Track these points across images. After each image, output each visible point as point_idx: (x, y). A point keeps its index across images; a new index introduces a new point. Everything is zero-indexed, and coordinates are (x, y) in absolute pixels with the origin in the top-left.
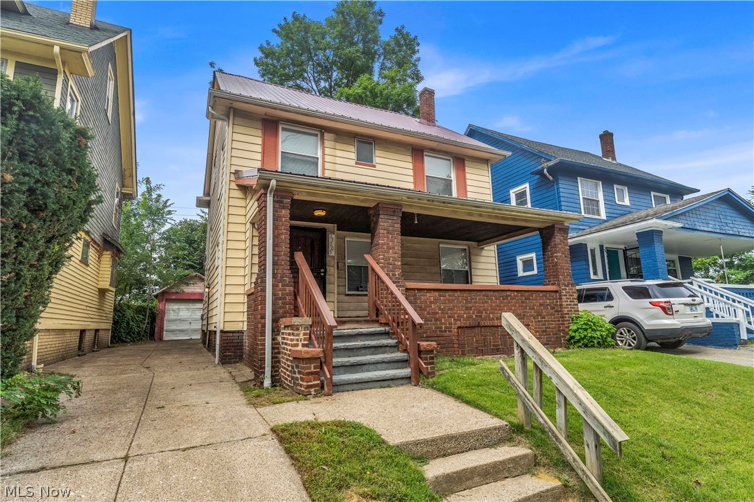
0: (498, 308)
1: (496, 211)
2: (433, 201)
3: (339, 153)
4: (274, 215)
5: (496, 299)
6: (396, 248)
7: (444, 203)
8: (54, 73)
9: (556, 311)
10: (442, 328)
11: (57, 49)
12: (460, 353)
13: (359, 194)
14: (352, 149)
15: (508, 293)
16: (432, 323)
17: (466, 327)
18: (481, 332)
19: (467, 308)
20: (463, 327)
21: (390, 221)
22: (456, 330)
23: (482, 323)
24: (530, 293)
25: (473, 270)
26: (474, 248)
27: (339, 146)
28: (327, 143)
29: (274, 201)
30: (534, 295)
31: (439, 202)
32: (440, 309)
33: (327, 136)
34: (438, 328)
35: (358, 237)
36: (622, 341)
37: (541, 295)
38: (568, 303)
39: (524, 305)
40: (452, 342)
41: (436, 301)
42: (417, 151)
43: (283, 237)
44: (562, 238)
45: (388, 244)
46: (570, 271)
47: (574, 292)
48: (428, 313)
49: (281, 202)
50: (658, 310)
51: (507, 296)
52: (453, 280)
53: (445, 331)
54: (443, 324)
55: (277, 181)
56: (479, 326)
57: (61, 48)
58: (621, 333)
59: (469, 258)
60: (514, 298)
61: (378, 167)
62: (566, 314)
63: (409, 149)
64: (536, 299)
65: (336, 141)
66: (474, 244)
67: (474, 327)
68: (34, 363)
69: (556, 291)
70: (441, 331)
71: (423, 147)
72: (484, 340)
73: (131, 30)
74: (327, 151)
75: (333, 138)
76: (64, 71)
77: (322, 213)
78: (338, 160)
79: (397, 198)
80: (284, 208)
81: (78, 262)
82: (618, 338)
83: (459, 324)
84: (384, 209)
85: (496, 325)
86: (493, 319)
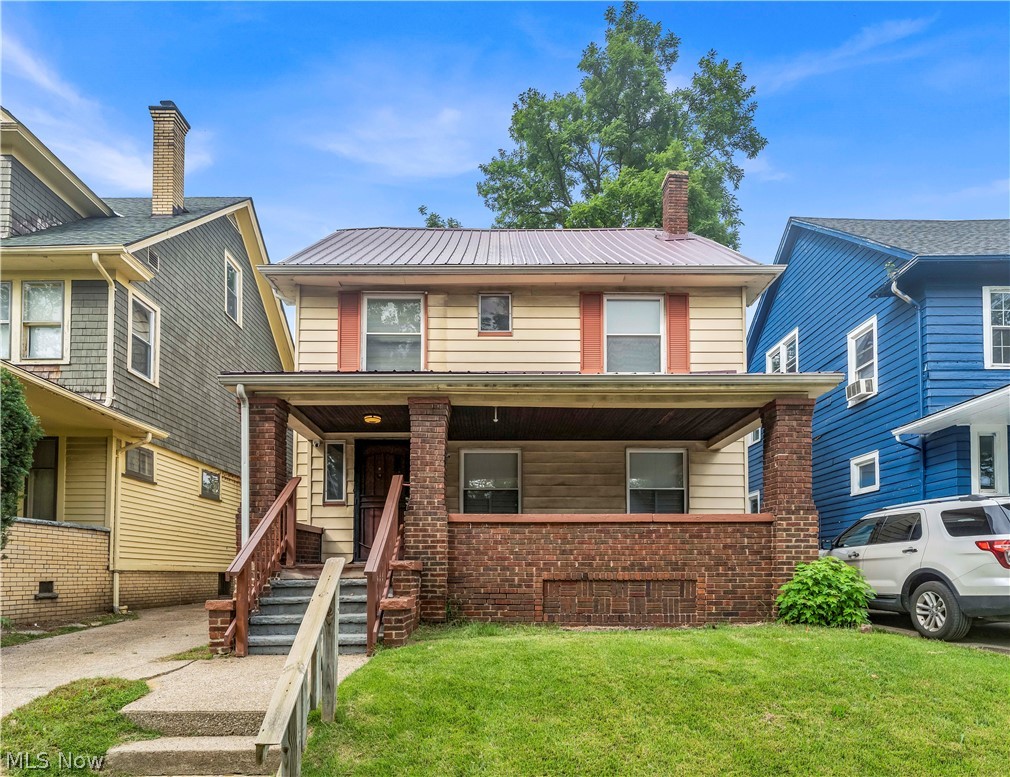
0: (627, 552)
1: (624, 388)
2: (495, 385)
3: (451, 323)
4: (251, 431)
5: (626, 537)
6: (437, 463)
7: (516, 385)
8: (104, 285)
9: (763, 558)
10: (513, 580)
11: (95, 257)
12: (546, 619)
13: (367, 388)
14: (474, 312)
15: (652, 527)
16: (496, 573)
17: (560, 580)
18: (591, 589)
19: (563, 552)
20: (554, 581)
21: (428, 424)
22: (540, 585)
23: (592, 575)
24: (704, 527)
25: (690, 488)
26: (697, 450)
27: (451, 311)
28: (432, 311)
29: (251, 413)
30: (712, 530)
31: (506, 385)
32: (512, 553)
33: (432, 299)
34: (507, 580)
35: (481, 447)
36: (926, 616)
37: (730, 529)
38: (793, 543)
39: (687, 547)
40: (531, 602)
41: (505, 540)
42: (590, 296)
43: (267, 459)
44: (794, 423)
45: (423, 458)
46: (810, 485)
47: (811, 525)
48: (491, 559)
49: (263, 412)
50: (990, 557)
51: (651, 532)
52: (653, 506)
53: (520, 586)
54: (517, 575)
55: (245, 385)
56: (585, 579)
57: (99, 255)
58: (925, 603)
59: (683, 468)
60: (666, 534)
61: (517, 335)
62: (784, 563)
63: (574, 296)
64: (717, 537)
65: (446, 305)
66: (699, 444)
67: (577, 581)
68: (116, 604)
69: (770, 523)
70: (510, 586)
71: (602, 287)
72: (596, 601)
73: (251, 199)
74: (433, 323)
75: (442, 302)
76: (115, 281)
77: (377, 420)
78: (450, 334)
79: (430, 388)
80: (267, 420)
81: (197, 498)
82: (918, 611)
83: (545, 575)
84: (417, 406)
85: (621, 578)
86: (615, 569)
